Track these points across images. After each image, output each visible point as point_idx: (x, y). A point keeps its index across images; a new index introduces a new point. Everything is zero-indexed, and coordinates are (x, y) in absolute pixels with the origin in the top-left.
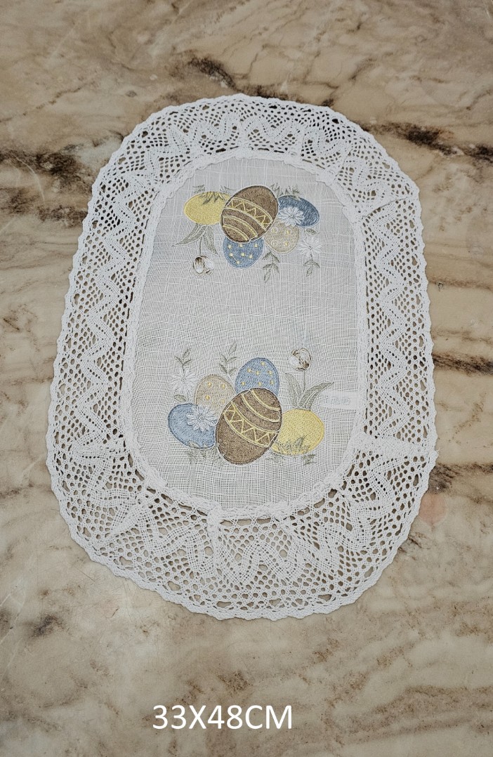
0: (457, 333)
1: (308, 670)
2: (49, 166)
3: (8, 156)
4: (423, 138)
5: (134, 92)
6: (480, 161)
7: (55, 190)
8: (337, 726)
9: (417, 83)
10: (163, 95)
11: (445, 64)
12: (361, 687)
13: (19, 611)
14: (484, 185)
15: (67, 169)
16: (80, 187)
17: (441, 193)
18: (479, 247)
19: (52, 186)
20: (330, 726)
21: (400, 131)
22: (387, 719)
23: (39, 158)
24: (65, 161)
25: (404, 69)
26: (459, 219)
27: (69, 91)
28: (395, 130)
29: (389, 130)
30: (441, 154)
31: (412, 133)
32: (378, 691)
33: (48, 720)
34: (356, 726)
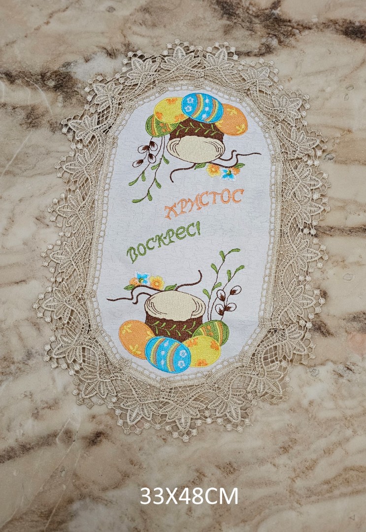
1: (276, 459)
2: (52, 84)
3: (19, 77)
4: (357, 32)
5: (113, 8)
7: (60, 105)
8: (298, 494)
10: (138, 8)
12: (312, 468)
13: (78, 430)
15: (67, 84)
16: (79, 101)
19: (56, 101)
20: (293, 494)
21: (338, 27)
22: (331, 488)
23: (43, 76)
24: (64, 78)
27: (59, 10)
28: (333, 26)
29: (328, 27)
31: (348, 28)
32: (324, 471)
33: (106, 498)
34: (309, 493)
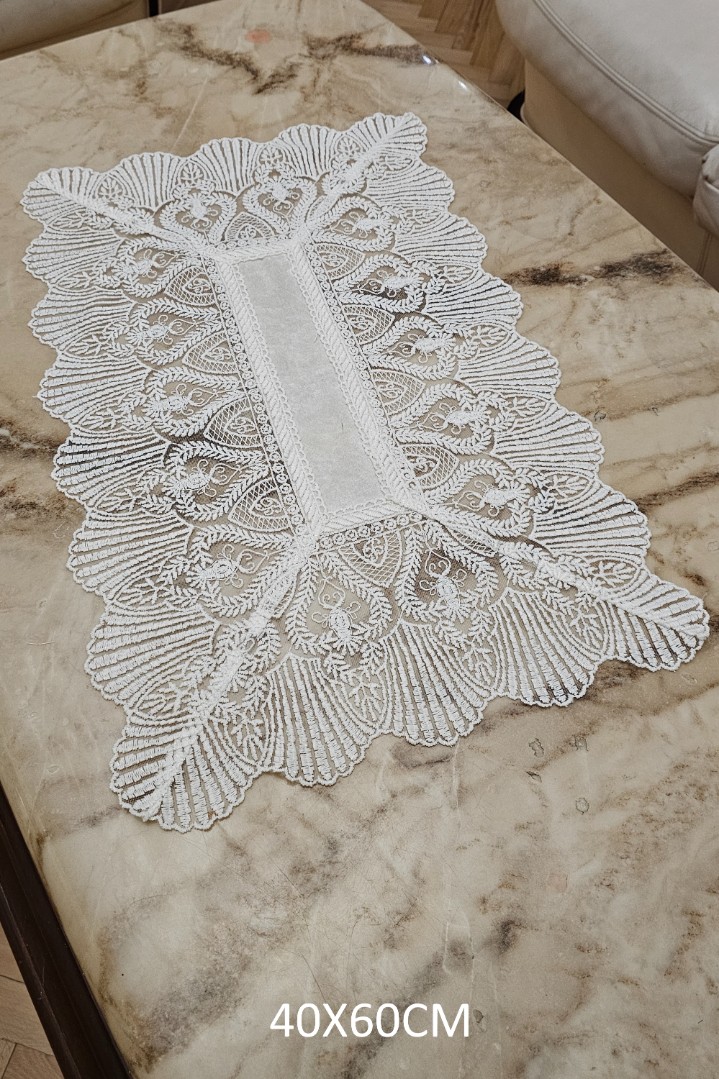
0: (698, 448)
4: (548, 277)
6: (613, 279)
9: (508, 227)
11: (523, 200)
13: (469, 935)
14: (631, 300)
17: (599, 323)
18: (664, 359)
21: (523, 279)
25: (487, 219)
26: (630, 341)
28: (518, 279)
30: (574, 286)
31: (534, 277)
33: (574, 1032)
